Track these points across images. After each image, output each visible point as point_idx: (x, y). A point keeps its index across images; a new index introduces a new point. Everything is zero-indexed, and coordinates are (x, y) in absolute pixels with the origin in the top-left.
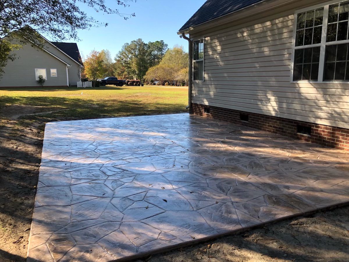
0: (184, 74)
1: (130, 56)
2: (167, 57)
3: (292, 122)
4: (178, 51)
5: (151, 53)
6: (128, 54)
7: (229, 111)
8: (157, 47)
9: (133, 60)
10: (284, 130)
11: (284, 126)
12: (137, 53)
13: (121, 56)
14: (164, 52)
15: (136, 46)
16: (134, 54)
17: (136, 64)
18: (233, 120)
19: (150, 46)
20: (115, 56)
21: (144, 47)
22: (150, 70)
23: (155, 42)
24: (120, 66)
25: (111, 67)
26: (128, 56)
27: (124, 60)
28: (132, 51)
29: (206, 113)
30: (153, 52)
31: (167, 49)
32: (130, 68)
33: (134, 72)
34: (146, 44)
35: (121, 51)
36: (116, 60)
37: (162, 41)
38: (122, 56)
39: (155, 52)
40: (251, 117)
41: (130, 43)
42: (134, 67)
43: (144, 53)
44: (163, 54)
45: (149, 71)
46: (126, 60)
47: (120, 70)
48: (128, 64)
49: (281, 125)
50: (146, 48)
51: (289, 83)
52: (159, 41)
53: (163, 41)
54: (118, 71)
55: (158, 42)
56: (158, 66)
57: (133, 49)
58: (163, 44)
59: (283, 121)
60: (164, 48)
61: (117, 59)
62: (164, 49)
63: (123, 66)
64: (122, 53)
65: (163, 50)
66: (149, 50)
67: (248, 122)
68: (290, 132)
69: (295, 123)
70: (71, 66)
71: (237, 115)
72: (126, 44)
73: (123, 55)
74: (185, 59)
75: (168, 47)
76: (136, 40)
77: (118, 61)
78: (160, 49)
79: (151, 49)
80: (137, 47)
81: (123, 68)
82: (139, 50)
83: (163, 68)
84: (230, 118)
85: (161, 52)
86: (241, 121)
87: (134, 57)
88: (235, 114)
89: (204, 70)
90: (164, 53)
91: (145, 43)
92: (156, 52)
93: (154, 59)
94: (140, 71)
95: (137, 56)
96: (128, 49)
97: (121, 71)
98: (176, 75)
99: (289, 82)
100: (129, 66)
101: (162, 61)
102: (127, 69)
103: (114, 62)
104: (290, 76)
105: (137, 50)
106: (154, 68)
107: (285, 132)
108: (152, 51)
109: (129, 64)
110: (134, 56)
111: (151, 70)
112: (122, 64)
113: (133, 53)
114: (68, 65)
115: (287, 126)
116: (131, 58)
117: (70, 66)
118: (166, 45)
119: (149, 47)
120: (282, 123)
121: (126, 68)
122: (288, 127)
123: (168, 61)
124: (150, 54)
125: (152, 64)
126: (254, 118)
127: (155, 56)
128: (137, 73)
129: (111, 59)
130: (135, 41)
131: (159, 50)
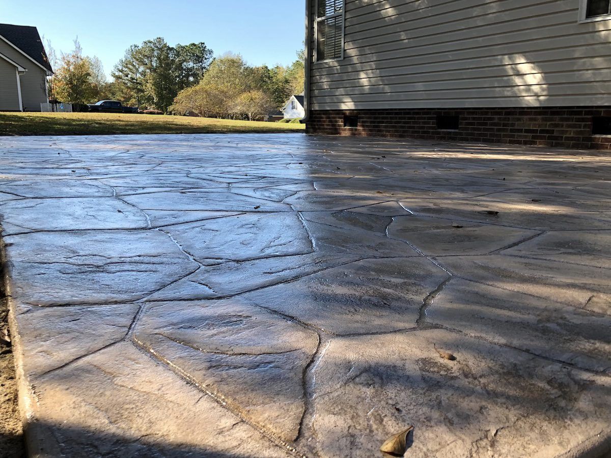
0: (248, 103)
1: (141, 69)
2: (213, 71)
3: (579, 113)
4: (233, 62)
5: (181, 64)
6: (137, 66)
7: (408, 114)
8: (193, 54)
9: (148, 77)
10: (555, 134)
11: (557, 126)
12: (154, 65)
13: (124, 69)
14: (206, 63)
15: (153, 50)
16: (149, 65)
17: (153, 85)
18: (418, 132)
19: (179, 52)
20: (113, 69)
21: (168, 54)
22: (182, 95)
23: (188, 45)
24: (122, 87)
25: (104, 91)
26: (137, 70)
27: (129, 76)
28: (146, 60)
29: (347, 127)
30: (185, 63)
31: (211, 60)
32: (143, 91)
33: (149, 99)
34: (173, 48)
35: (124, 59)
36: (114, 75)
37: (202, 43)
38: (126, 69)
39: (188, 64)
40: (466, 119)
41: (140, 45)
42: (150, 89)
43: (167, 64)
44: (205, 68)
45: (179, 97)
46: (134, 76)
47: (123, 95)
48: (137, 83)
49: (548, 123)
50: (171, 56)
51: (575, 24)
52: (196, 43)
53: (204, 43)
54: (117, 97)
55: (194, 45)
56: (197, 88)
57: (146, 56)
58: (204, 50)
59: (553, 113)
60: (207, 57)
61: (117, 74)
62: (206, 59)
63: (128, 88)
64: (126, 64)
65: (205, 61)
66: (178, 59)
67: (457, 131)
68: (572, 135)
69: (587, 113)
70: (26, 70)
71: (429, 118)
72: (133, 47)
73: (127, 67)
74: (246, 77)
75: (214, 55)
76: (152, 40)
77: (118, 78)
78: (199, 59)
79: (181, 58)
80: (156, 54)
81: (128, 92)
82: (159, 58)
83: (206, 91)
84: (410, 127)
85: (201, 64)
86: (440, 130)
87: (148, 71)
88: (424, 118)
89: (345, 35)
90: (206, 66)
91: (171, 47)
92: (191, 64)
93: (188, 76)
94: (160, 97)
95: (156, 69)
96: (138, 56)
97: (124, 98)
98: (230, 103)
99: (576, 22)
100: (139, 87)
101: (204, 78)
102: (136, 93)
103: (111, 80)
104: (578, 9)
105: (156, 59)
106: (190, 90)
107: (556, 138)
108: (184, 61)
109: (140, 84)
110: (150, 69)
111: (184, 94)
112: (125, 84)
113: (146, 64)
114: (20, 69)
115: (565, 123)
116: (144, 74)
117: (23, 70)
118: (211, 52)
119: (178, 54)
120: (551, 120)
121: (134, 91)
122: (567, 124)
123: (216, 79)
124: (179, 67)
125: (184, 84)
126: (474, 119)
127: (190, 70)
128: (155, 100)
129: (103, 76)
130: (150, 42)
131: (195, 59)
